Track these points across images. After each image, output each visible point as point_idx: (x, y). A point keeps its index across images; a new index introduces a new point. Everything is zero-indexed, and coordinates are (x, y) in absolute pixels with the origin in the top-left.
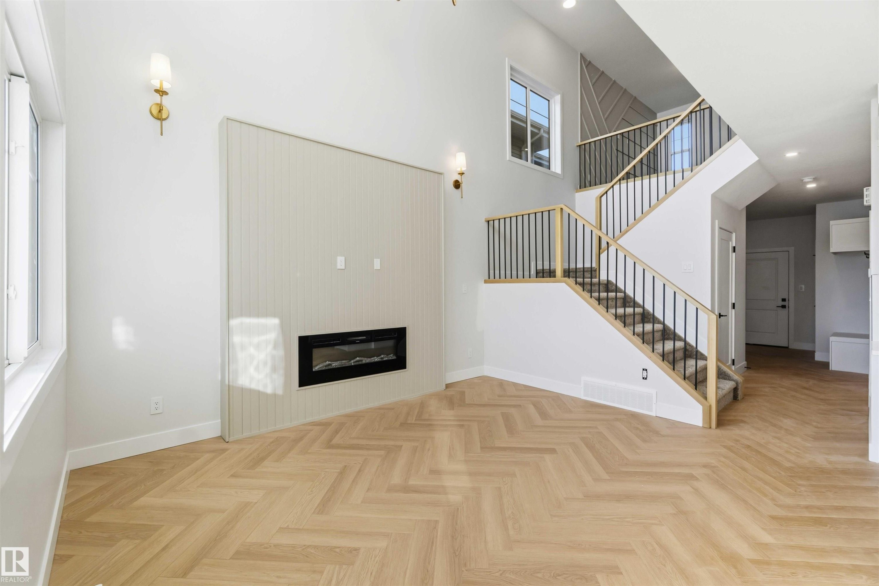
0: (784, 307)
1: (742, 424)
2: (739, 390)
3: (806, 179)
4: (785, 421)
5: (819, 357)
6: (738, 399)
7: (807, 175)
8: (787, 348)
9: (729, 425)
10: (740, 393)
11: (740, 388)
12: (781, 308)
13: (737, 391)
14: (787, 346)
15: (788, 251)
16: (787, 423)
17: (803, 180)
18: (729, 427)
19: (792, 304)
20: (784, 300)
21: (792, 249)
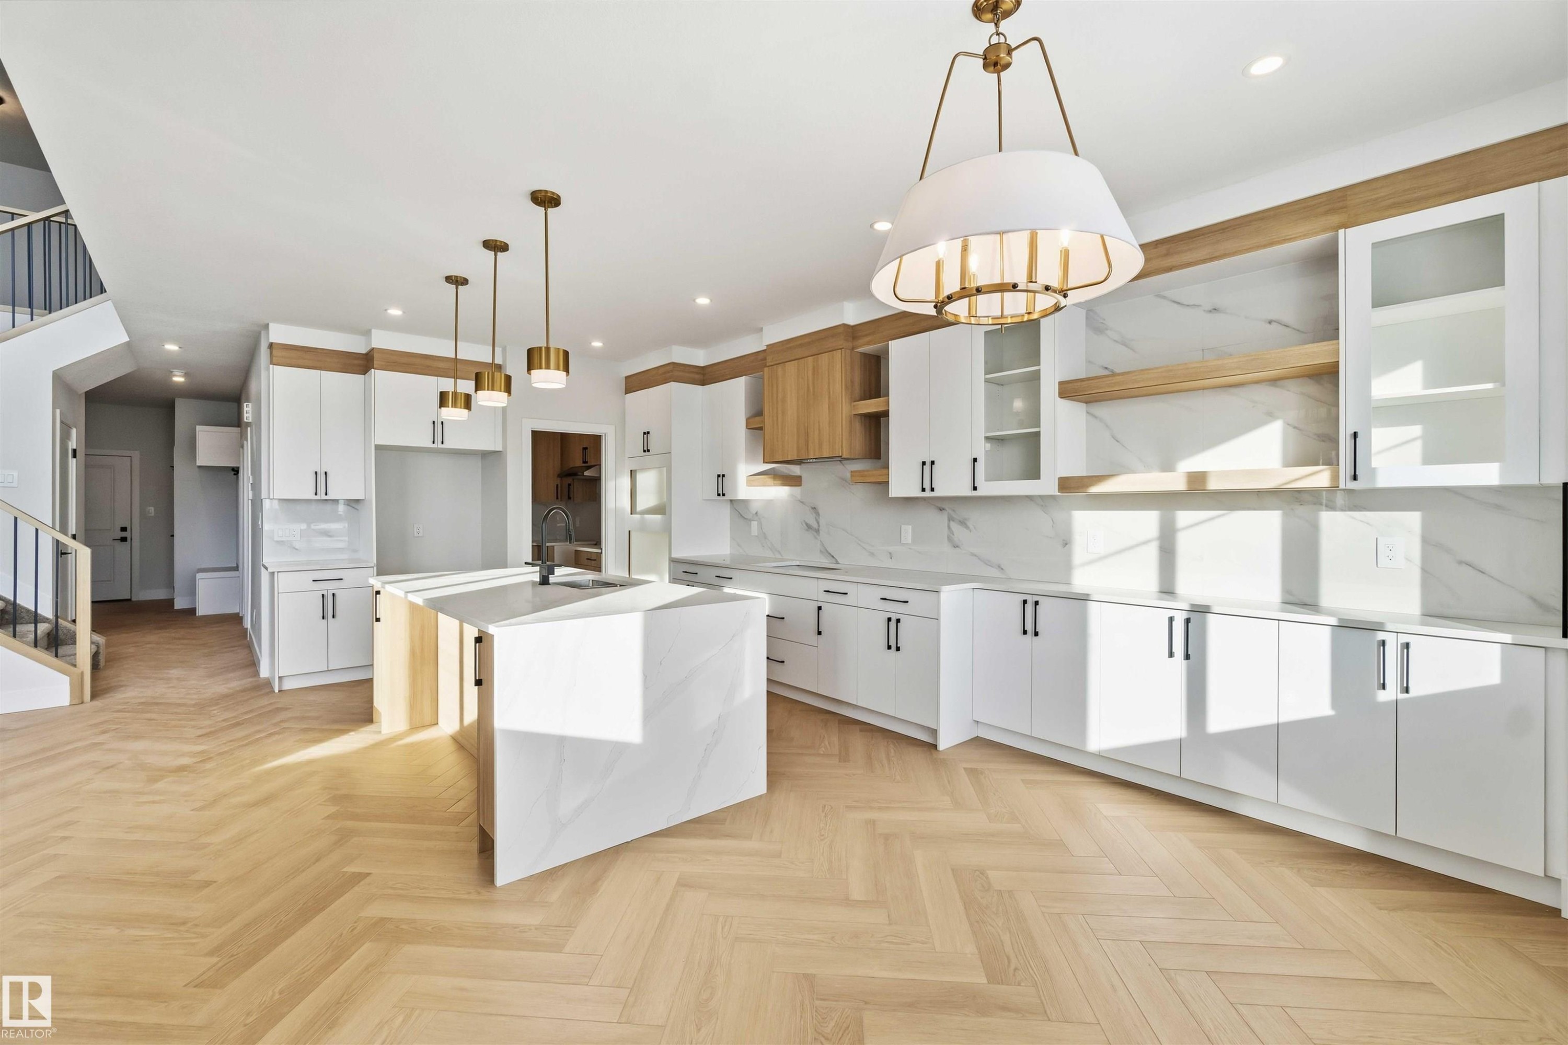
0: (124, 539)
1: (122, 689)
2: (101, 654)
3: (176, 372)
4: (172, 672)
5: (179, 604)
6: (99, 667)
7: (178, 367)
8: (129, 600)
9: (105, 693)
10: (102, 659)
11: (101, 651)
12: (119, 541)
13: (98, 656)
14: (130, 598)
15: (130, 456)
16: (175, 673)
17: (172, 372)
18: (107, 695)
19: (136, 533)
20: (124, 529)
21: (136, 455)
